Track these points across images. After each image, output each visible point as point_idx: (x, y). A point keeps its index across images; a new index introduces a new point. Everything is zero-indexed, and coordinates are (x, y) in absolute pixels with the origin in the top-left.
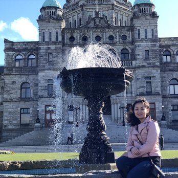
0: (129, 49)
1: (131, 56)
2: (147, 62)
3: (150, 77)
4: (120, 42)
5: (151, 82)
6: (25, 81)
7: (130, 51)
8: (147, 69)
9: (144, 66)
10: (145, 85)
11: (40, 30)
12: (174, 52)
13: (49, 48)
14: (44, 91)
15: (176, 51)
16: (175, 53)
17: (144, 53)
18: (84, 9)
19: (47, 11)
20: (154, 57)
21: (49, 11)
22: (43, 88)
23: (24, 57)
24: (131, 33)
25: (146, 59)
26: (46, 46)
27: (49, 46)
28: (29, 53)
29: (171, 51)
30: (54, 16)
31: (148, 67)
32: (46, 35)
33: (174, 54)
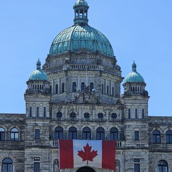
0: (118, 128)
1: (120, 135)
2: (137, 143)
3: (139, 159)
4: (110, 120)
5: (139, 164)
6: (7, 157)
7: (119, 130)
8: (136, 150)
9: (133, 148)
10: (133, 167)
11: (28, 105)
12: (163, 131)
13: (36, 125)
14: (30, 169)
15: (166, 130)
16: (165, 133)
17: (134, 134)
18: (69, 75)
19: (34, 84)
20: (143, 138)
21: (37, 84)
22: (29, 166)
23: (6, 130)
24: (121, 111)
25: (135, 140)
26: (33, 122)
27: (36, 122)
28: (12, 127)
29: (161, 131)
30: (42, 90)
31: (137, 148)
32: (33, 110)
33: (163, 134)
